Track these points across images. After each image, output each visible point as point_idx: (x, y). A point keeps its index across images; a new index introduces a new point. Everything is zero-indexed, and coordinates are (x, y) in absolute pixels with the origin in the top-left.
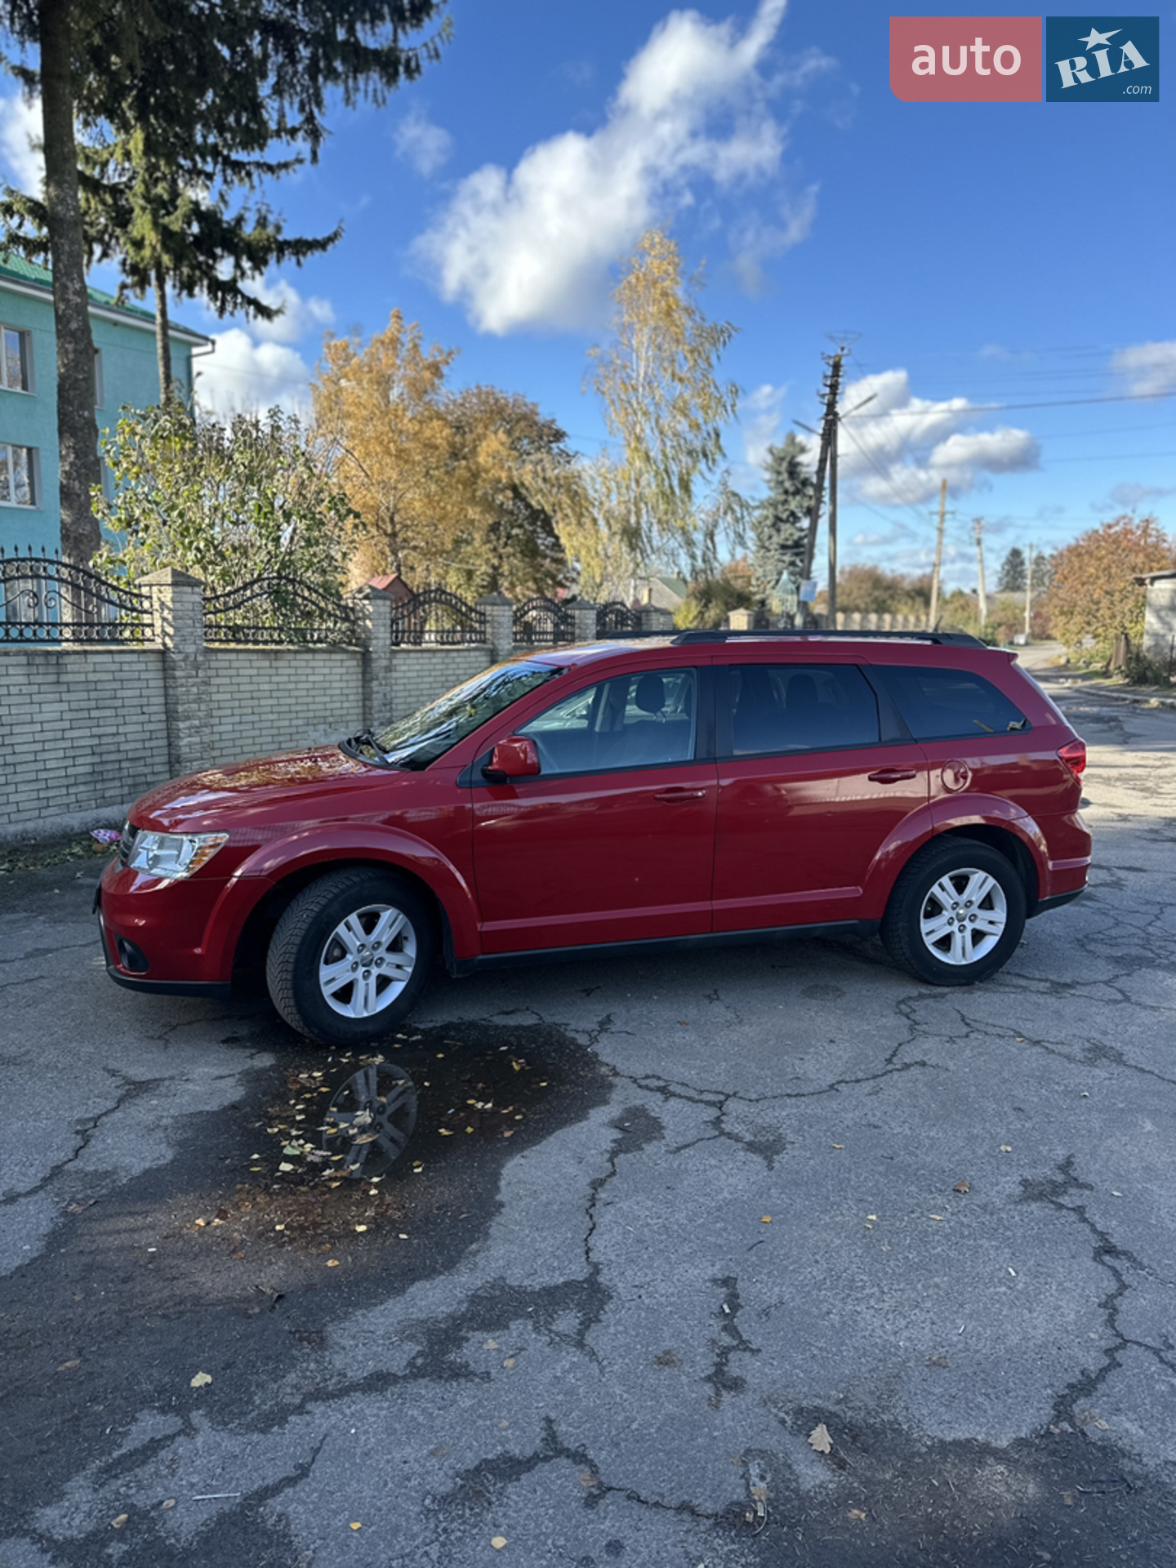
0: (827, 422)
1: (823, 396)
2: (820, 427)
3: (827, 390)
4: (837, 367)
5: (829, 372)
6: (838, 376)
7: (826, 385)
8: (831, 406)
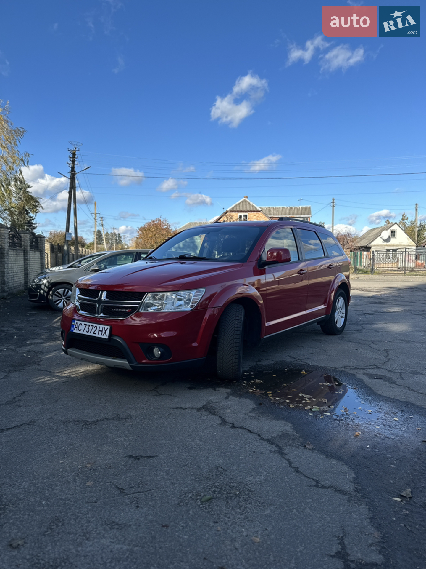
0: (72, 174)
1: (70, 164)
2: (69, 175)
3: (71, 162)
4: (74, 154)
5: (71, 156)
6: (74, 157)
7: (70, 160)
8: (73, 168)
